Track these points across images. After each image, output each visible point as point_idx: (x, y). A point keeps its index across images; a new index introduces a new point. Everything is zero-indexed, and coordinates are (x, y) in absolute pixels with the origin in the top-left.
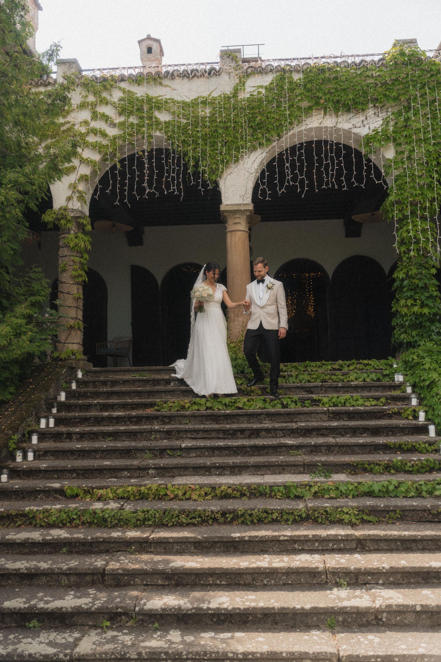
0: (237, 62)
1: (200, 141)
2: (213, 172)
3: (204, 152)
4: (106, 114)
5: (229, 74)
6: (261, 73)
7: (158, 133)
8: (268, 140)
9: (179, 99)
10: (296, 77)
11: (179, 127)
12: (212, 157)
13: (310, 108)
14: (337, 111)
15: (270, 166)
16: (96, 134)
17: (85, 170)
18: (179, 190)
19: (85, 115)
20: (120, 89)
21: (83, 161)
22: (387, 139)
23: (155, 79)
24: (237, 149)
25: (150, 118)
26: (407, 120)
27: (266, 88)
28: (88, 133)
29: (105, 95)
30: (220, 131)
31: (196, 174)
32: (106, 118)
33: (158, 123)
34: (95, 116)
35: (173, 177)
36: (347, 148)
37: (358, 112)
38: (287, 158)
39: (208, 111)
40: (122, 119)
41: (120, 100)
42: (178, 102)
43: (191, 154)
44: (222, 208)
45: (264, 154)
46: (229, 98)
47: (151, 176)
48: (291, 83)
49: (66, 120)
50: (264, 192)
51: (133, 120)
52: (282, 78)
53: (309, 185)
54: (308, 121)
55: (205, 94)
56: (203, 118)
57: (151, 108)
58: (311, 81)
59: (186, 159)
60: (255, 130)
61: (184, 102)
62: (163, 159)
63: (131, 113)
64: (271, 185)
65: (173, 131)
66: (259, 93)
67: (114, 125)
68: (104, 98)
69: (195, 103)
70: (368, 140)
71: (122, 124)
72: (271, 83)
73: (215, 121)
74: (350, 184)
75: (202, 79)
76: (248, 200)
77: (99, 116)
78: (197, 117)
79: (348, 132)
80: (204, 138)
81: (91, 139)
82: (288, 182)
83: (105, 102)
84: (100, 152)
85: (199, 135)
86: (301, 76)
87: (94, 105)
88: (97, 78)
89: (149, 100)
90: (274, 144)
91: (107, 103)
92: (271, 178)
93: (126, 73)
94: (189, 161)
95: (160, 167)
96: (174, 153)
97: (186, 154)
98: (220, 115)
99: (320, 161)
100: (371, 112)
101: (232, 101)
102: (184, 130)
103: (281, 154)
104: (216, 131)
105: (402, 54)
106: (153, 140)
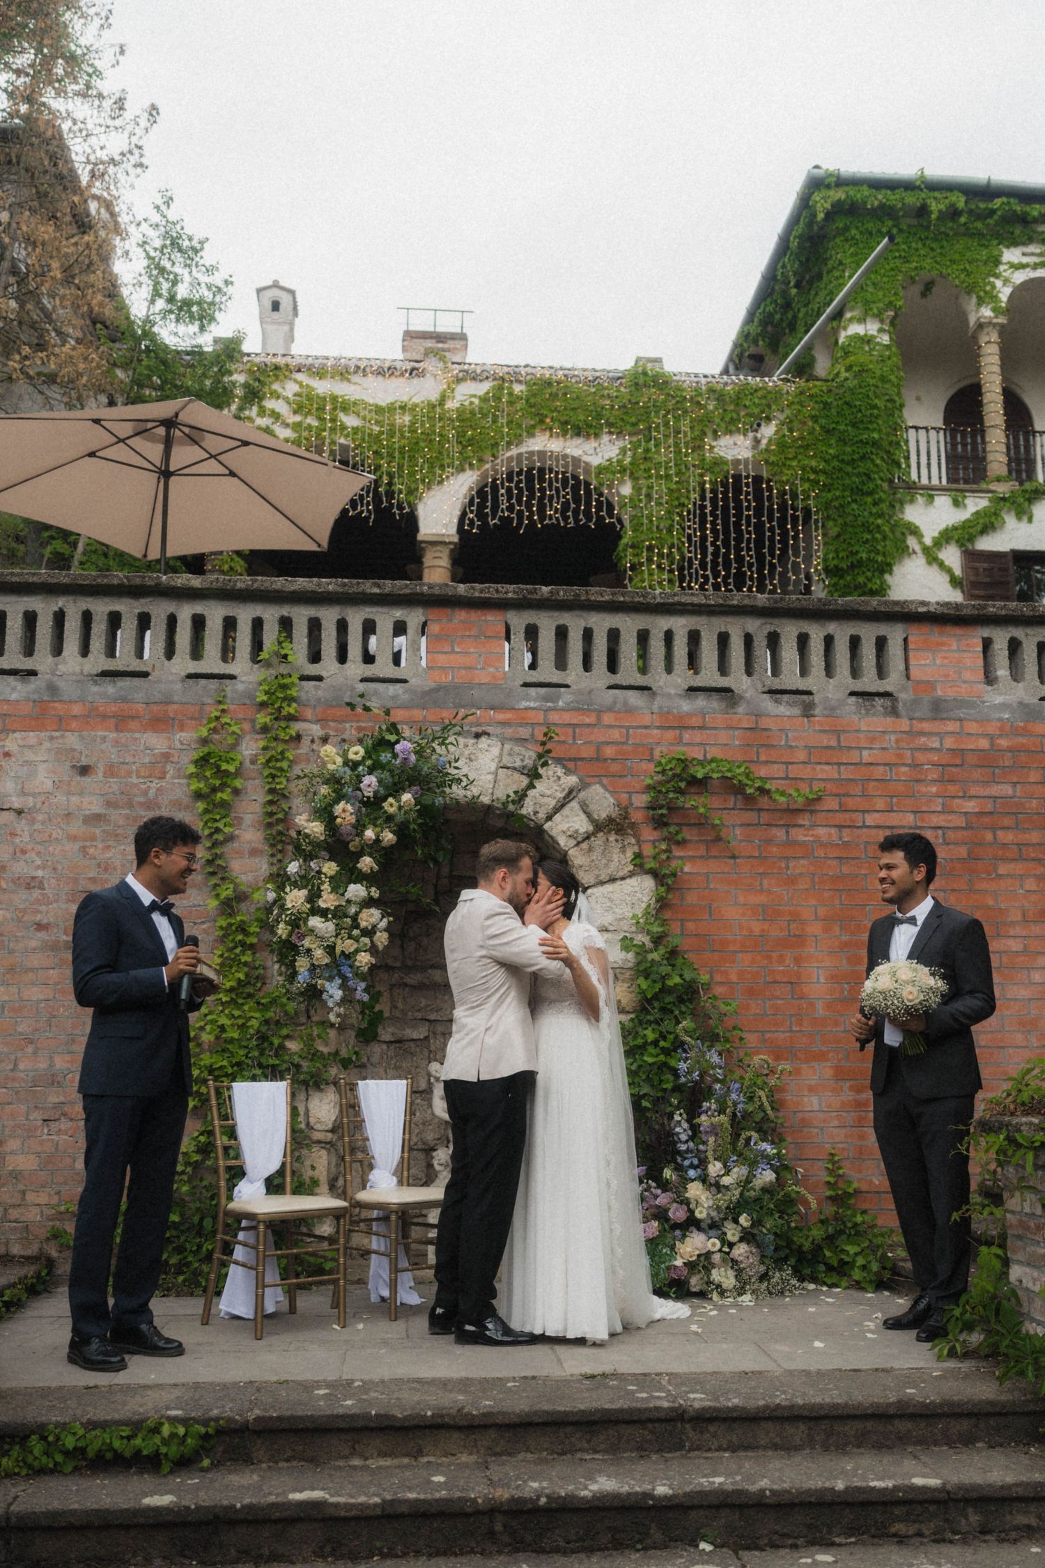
0: (445, 362)
1: (397, 454)
2: (410, 492)
3: (400, 467)
4: (277, 410)
5: (435, 376)
6: (474, 379)
7: (342, 441)
8: (481, 460)
9: (371, 401)
10: (518, 388)
11: (370, 435)
12: (412, 474)
13: (533, 427)
14: (564, 434)
15: (481, 492)
18: (369, 511)
20: (296, 381)
22: (623, 470)
23: (342, 374)
24: (442, 467)
25: (333, 420)
26: (647, 450)
27: (480, 398)
29: (276, 386)
30: (422, 444)
31: (390, 494)
32: (276, 416)
33: (343, 427)
36: (575, 477)
37: (588, 436)
38: (502, 483)
39: (407, 419)
40: (298, 418)
41: (295, 395)
42: (370, 405)
43: (384, 469)
44: (420, 537)
45: (475, 478)
46: (434, 407)
48: (511, 394)
50: (472, 521)
51: (312, 421)
52: (501, 388)
53: (530, 518)
54: (531, 441)
55: (405, 399)
56: (402, 427)
57: (335, 409)
58: (534, 395)
60: (465, 447)
61: (377, 406)
63: (309, 413)
64: (481, 515)
65: (363, 440)
66: (471, 403)
67: (286, 425)
68: (275, 391)
69: (391, 408)
70: (600, 470)
72: (487, 393)
73: (415, 431)
74: (577, 520)
75: (401, 379)
76: (453, 530)
78: (392, 425)
79: (577, 461)
80: (401, 449)
82: (503, 511)
85: (397, 446)
86: (523, 387)
88: (266, 365)
89: (334, 399)
90: (488, 466)
91: (278, 397)
92: (482, 506)
93: (305, 363)
94: (381, 477)
98: (423, 425)
99: (542, 490)
100: (605, 438)
101: (438, 410)
102: (377, 438)
103: (495, 480)
104: (417, 443)
105: (645, 373)
106: (337, 448)
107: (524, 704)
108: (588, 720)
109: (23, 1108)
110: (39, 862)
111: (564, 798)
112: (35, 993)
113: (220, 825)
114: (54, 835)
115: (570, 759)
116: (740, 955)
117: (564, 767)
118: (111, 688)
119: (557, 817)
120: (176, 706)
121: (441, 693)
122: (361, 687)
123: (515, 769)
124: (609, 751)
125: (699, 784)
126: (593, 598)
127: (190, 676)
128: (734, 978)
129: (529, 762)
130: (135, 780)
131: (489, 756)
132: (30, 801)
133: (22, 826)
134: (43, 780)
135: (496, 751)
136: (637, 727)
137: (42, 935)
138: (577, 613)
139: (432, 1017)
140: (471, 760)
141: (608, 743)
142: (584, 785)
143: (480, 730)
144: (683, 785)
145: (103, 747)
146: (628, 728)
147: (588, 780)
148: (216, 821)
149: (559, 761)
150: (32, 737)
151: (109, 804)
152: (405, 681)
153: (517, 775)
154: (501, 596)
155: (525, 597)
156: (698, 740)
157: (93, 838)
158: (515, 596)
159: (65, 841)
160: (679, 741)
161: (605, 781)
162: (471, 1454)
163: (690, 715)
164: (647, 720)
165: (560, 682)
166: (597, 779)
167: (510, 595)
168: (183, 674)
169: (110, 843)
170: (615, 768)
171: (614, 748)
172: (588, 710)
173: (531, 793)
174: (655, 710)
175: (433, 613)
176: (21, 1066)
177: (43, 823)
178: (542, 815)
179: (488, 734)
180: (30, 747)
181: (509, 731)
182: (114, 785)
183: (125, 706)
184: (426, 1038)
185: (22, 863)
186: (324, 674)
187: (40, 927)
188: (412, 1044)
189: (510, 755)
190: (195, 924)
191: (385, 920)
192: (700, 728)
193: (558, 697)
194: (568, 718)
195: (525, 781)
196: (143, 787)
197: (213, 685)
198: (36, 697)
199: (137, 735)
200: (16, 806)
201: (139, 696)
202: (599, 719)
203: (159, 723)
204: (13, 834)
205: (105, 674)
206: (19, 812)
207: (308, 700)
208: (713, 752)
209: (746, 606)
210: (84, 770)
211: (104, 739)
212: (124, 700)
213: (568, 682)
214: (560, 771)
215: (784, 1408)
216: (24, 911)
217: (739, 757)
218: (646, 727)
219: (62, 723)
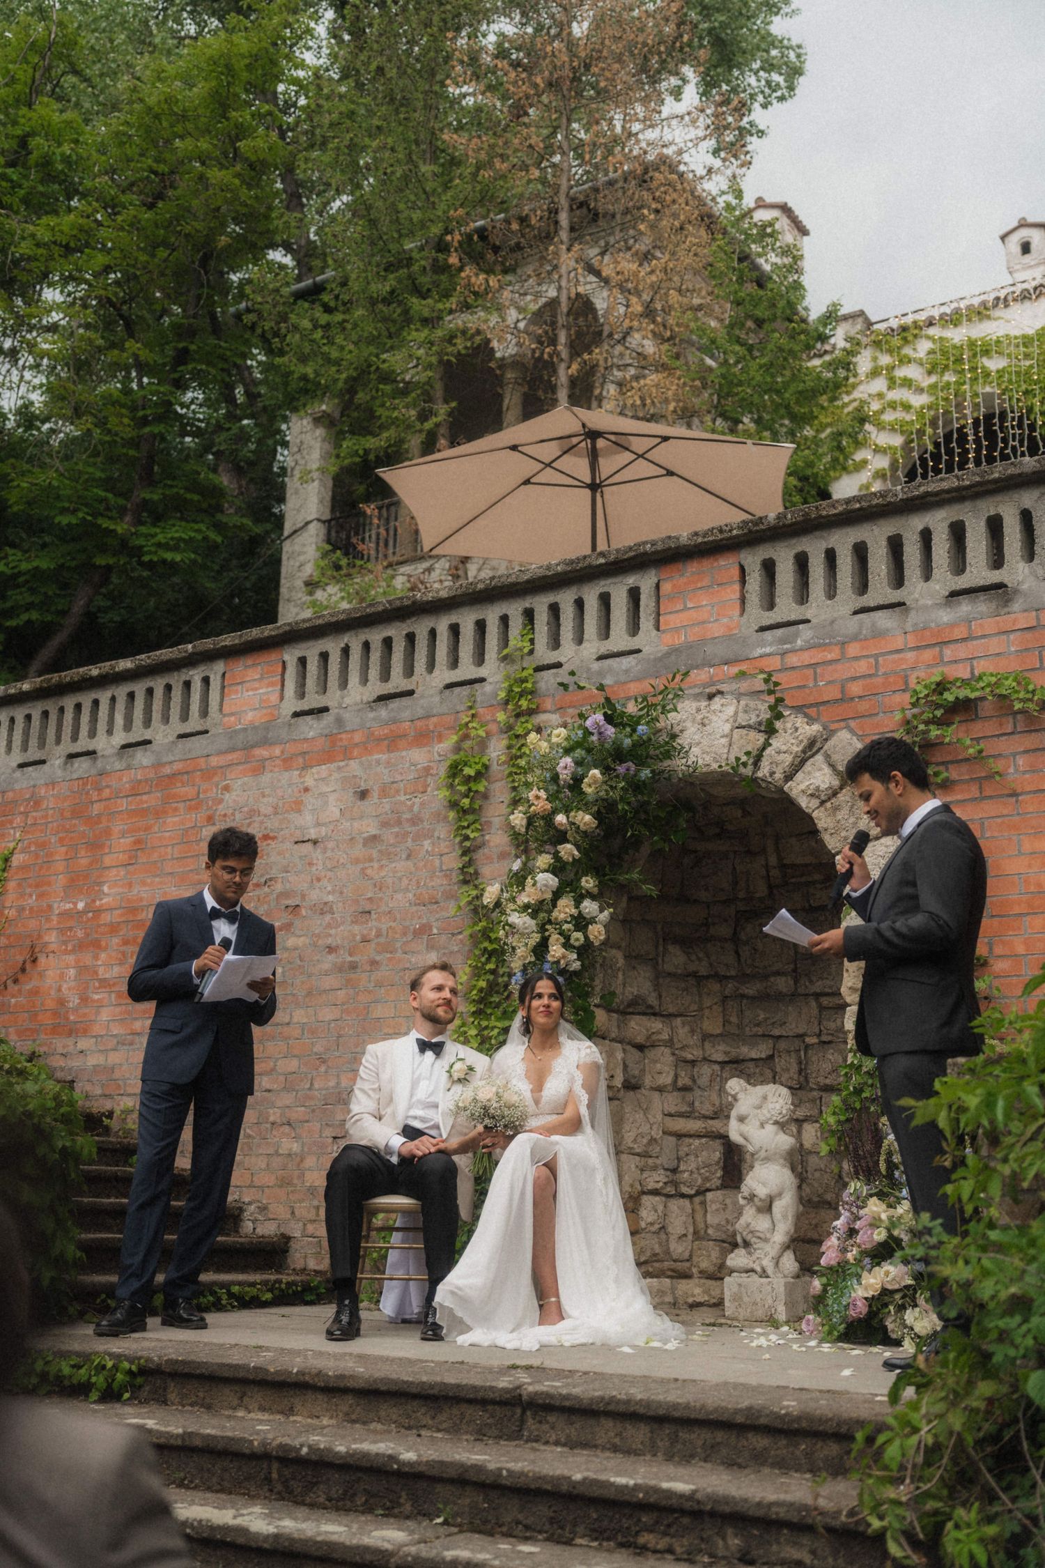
4: (910, 377)
7: (988, 389)
9: (1018, 334)
11: (1018, 373)
16: (894, 409)
17: (882, 463)
19: (879, 385)
20: (928, 337)
21: (878, 450)
23: (979, 313)
25: (973, 369)
28: (882, 411)
29: (907, 351)
32: (907, 383)
33: (987, 374)
34: (892, 382)
35: (1014, 448)
40: (933, 379)
41: (929, 353)
42: (1016, 338)
43: (1038, 408)
47: (978, 451)
49: (852, 397)
51: (950, 377)
57: (975, 355)
59: (1032, 417)
61: (1024, 337)
62: (995, 425)
63: (946, 367)
65: (1010, 381)
67: (920, 390)
68: (906, 356)
71: (933, 387)
77: (898, 382)
81: (889, 417)
83: (908, 361)
84: (902, 432)
87: (891, 368)
88: (893, 330)
89: (972, 343)
91: (909, 362)
93: (936, 313)
94: (1036, 419)
95: (990, 435)
96: (1012, 412)
97: (1030, 410)
102: (1027, 376)
106: (980, 400)
107: (759, 651)
108: (829, 657)
109: (318, 1125)
110: (329, 889)
111: (804, 752)
112: (328, 1014)
113: (468, 832)
114: (342, 861)
115: (811, 705)
116: (1028, 918)
117: (806, 715)
118: (383, 712)
119: (800, 775)
120: (434, 720)
121: (673, 657)
122: (596, 666)
123: (750, 727)
124: (855, 689)
125: (964, 709)
126: (824, 513)
127: (450, 686)
128: (1021, 949)
129: (766, 715)
130: (403, 798)
131: (724, 716)
132: (323, 831)
133: (317, 854)
134: (333, 811)
135: (730, 710)
136: (891, 652)
137: (331, 957)
138: (817, 533)
139: (776, 1032)
140: (704, 725)
141: (854, 679)
142: (829, 734)
143: (713, 689)
144: (939, 713)
145: (378, 769)
146: (876, 656)
147: (833, 727)
148: (464, 828)
149: (798, 709)
150: (323, 770)
151: (385, 825)
152: (639, 651)
153: (753, 735)
154: (726, 535)
155: (750, 531)
156: (963, 656)
157: (371, 860)
158: (740, 532)
159: (349, 866)
160: (940, 661)
161: (852, 724)
162: (331, 1418)
163: (952, 626)
164: (899, 642)
165: (801, 617)
166: (843, 724)
167: (735, 532)
168: (441, 686)
169: (383, 862)
170: (863, 706)
171: (861, 682)
172: (830, 644)
173: (768, 751)
174: (909, 628)
175: (666, 572)
176: (316, 1086)
177: (333, 850)
178: (778, 776)
179: (720, 693)
180: (323, 779)
181: (744, 686)
182: (387, 805)
183: (393, 727)
184: (771, 1057)
185: (317, 891)
186: (563, 660)
187: (331, 949)
188: (751, 1065)
189: (746, 712)
190: (453, 935)
191: (606, 913)
192: (964, 640)
193: (797, 635)
194: (807, 657)
195: (761, 738)
196: (409, 803)
197: (465, 691)
198: (327, 731)
199: (404, 753)
200: (313, 837)
201: (406, 714)
202: (843, 653)
203: (423, 738)
204: (310, 864)
205: (383, 698)
206: (315, 842)
207: (548, 689)
208: (980, 667)
209: (1012, 477)
210: (363, 795)
211: (378, 762)
212: (395, 721)
213: (808, 616)
214: (800, 721)
215: (619, 1402)
216: (318, 936)
217: (1014, 666)
218: (898, 651)
219: (347, 754)
